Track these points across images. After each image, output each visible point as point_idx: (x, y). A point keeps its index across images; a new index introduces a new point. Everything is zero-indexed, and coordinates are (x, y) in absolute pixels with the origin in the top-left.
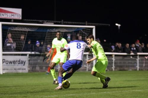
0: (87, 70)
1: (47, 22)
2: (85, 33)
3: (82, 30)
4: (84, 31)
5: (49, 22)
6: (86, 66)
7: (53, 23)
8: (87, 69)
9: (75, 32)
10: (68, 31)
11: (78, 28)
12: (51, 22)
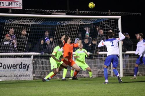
0: (112, 75)
1: (56, 12)
2: (108, 26)
3: (104, 21)
4: (106, 23)
5: (59, 12)
6: (110, 70)
7: (65, 14)
8: (112, 73)
9: (94, 24)
10: (85, 23)
11: (98, 19)
12: (62, 12)
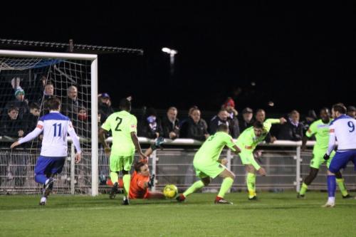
2: (67, 76)
3: (57, 65)
4: (63, 70)
6: (69, 179)
10: (13, 68)
11: (44, 59)
